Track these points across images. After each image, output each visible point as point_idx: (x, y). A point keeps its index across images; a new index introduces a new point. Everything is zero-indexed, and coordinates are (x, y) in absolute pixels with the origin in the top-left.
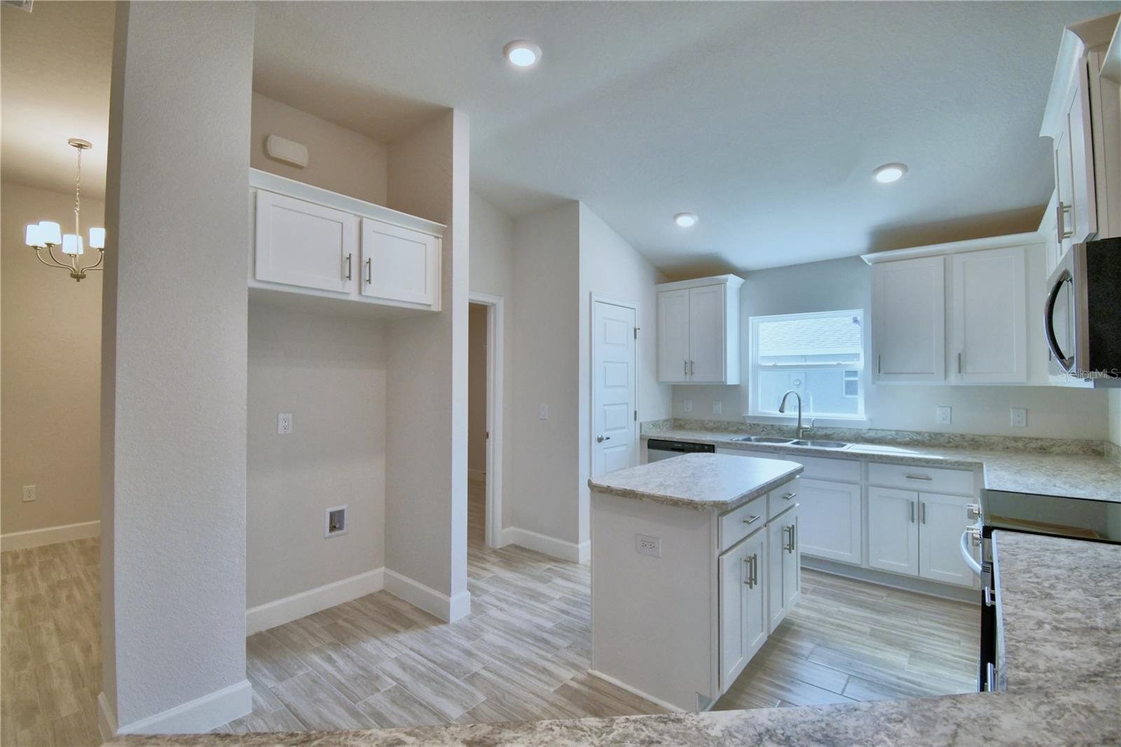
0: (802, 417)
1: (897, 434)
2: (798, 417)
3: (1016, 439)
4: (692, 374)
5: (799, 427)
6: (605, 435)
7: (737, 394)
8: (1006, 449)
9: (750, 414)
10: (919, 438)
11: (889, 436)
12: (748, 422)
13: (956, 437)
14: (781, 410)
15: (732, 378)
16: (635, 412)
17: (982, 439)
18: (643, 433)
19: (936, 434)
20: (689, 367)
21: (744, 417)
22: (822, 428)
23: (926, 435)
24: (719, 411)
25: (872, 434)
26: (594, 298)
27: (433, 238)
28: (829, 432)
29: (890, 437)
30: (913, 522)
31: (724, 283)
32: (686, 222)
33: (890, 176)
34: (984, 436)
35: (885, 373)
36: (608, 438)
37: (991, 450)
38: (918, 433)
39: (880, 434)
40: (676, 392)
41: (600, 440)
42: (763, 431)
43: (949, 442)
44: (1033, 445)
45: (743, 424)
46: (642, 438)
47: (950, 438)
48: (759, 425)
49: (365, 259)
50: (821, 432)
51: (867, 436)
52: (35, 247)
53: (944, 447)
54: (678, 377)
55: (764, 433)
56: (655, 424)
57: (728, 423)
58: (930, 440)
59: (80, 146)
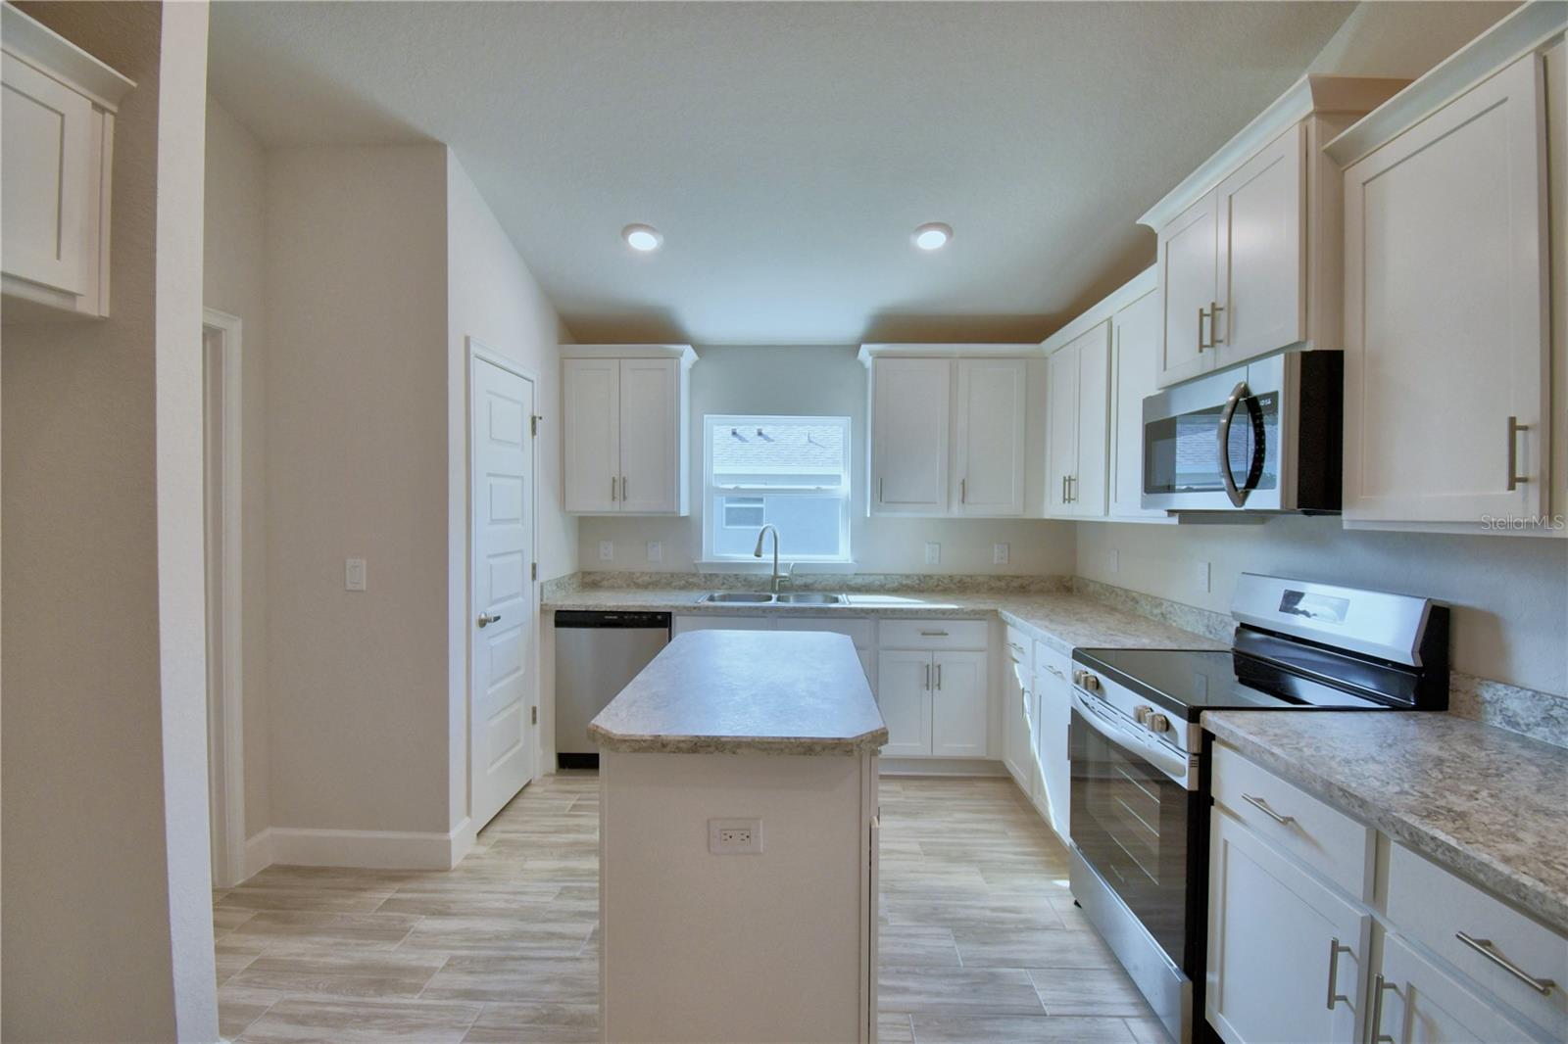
0: (779, 562)
1: (886, 579)
2: (773, 562)
3: (999, 578)
4: (625, 498)
5: (776, 576)
6: (492, 612)
7: (682, 529)
8: (991, 589)
9: (704, 560)
10: (908, 582)
11: (877, 581)
12: (701, 572)
13: (944, 578)
14: (758, 555)
15: (684, 512)
16: (534, 567)
17: (969, 580)
18: (545, 601)
19: (925, 576)
20: (619, 488)
21: (695, 565)
22: (801, 576)
23: (916, 578)
24: (659, 558)
25: (859, 581)
28: (809, 581)
29: (877, 583)
30: (928, 689)
31: (677, 356)
32: (643, 242)
33: (932, 241)
34: (971, 577)
35: (886, 502)
36: (497, 619)
37: (978, 592)
38: (907, 577)
39: (868, 580)
40: (587, 528)
41: (483, 623)
42: (724, 584)
43: (938, 585)
44: (1015, 584)
45: (694, 575)
46: (543, 610)
47: (939, 580)
48: (717, 575)
50: (799, 582)
51: (852, 583)
53: (933, 591)
54: (596, 502)
55: (725, 586)
56: (559, 584)
57: (672, 575)
58: (919, 584)
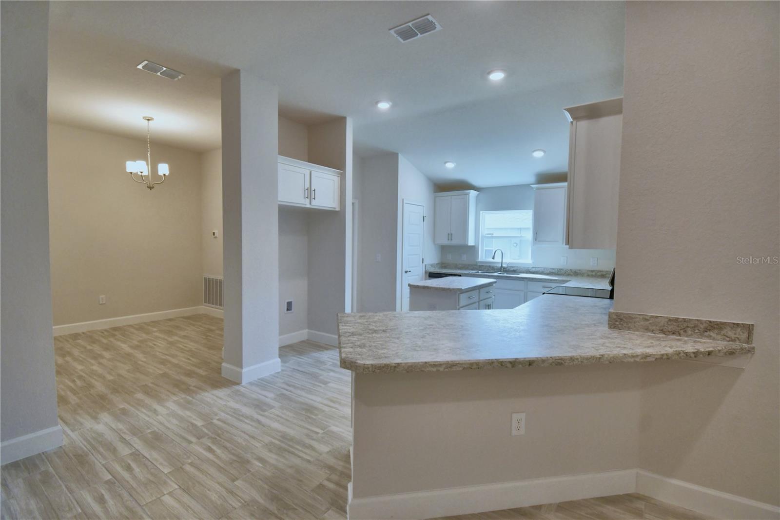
0: (503, 262)
1: (544, 269)
2: (501, 261)
3: (592, 271)
4: (451, 240)
5: (502, 266)
6: (408, 270)
7: (473, 250)
8: (588, 276)
9: (479, 260)
10: (553, 271)
11: (541, 270)
12: (478, 264)
13: (568, 270)
14: (493, 258)
15: (471, 242)
16: (423, 259)
17: (578, 271)
18: (426, 269)
19: (560, 269)
20: (450, 236)
21: (476, 262)
22: (512, 267)
23: (556, 270)
24: (465, 259)
25: (534, 270)
26: (404, 202)
27: (336, 177)
28: (515, 269)
29: (541, 271)
31: (468, 194)
32: (450, 165)
33: (538, 154)
34: (580, 270)
35: (539, 241)
36: (410, 271)
37: (582, 276)
38: (553, 269)
39: (537, 270)
40: (444, 249)
41: (406, 272)
43: (565, 273)
45: (475, 265)
46: (426, 272)
47: (566, 271)
48: (483, 266)
49: (313, 189)
50: (512, 269)
51: (531, 270)
52: (131, 173)
53: (564, 275)
54: (445, 241)
55: (485, 269)
56: (432, 265)
57: (469, 264)
58: (558, 272)
59: (148, 120)
